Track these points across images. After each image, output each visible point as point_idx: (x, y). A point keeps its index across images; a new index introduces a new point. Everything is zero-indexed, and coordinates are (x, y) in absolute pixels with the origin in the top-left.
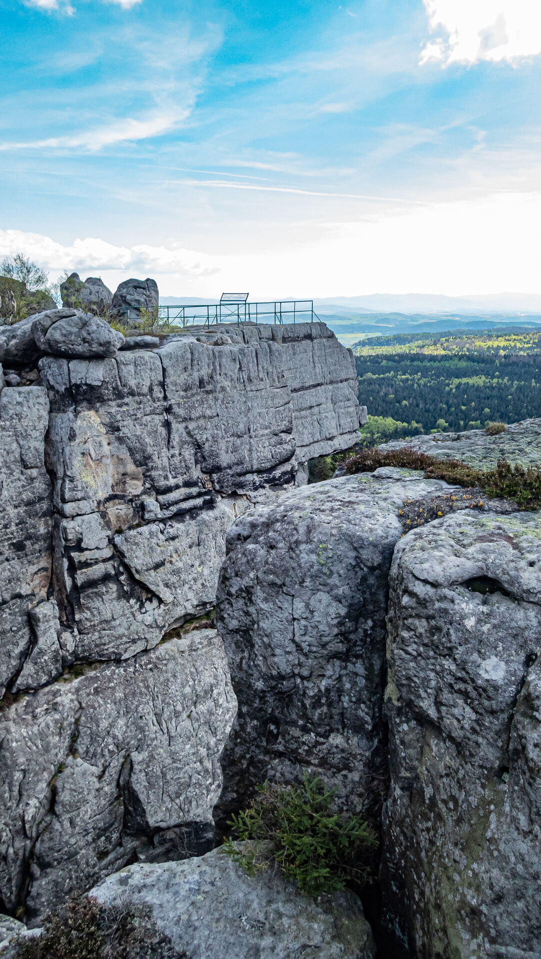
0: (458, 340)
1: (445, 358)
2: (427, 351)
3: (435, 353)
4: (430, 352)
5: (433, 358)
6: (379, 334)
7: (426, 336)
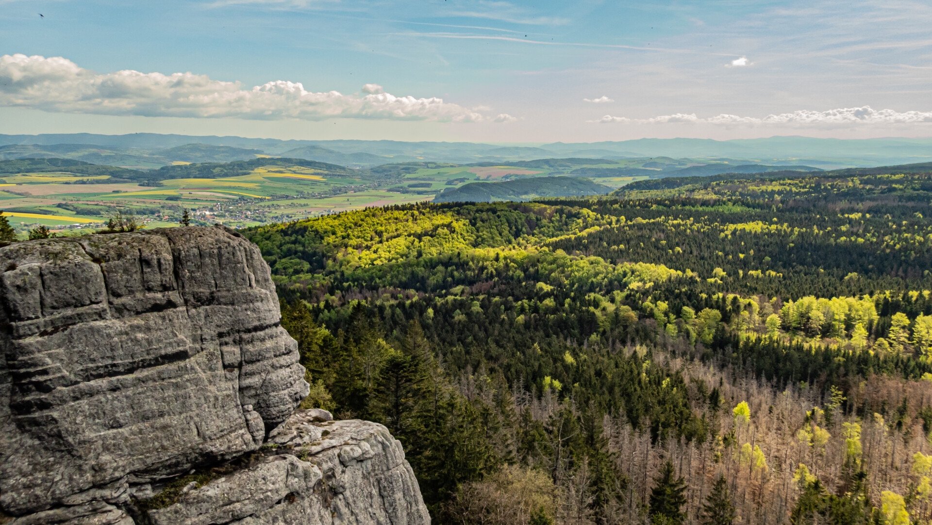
0: (729, 184)
1: (716, 203)
2: (699, 195)
3: (707, 197)
4: (701, 197)
5: (705, 203)
6: (646, 178)
7: (695, 180)
